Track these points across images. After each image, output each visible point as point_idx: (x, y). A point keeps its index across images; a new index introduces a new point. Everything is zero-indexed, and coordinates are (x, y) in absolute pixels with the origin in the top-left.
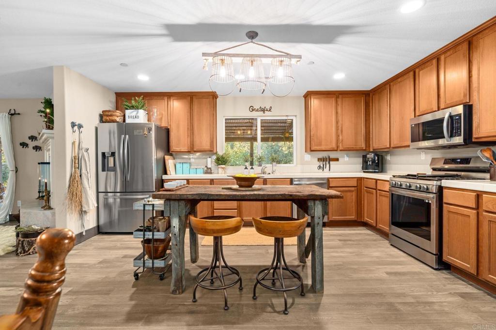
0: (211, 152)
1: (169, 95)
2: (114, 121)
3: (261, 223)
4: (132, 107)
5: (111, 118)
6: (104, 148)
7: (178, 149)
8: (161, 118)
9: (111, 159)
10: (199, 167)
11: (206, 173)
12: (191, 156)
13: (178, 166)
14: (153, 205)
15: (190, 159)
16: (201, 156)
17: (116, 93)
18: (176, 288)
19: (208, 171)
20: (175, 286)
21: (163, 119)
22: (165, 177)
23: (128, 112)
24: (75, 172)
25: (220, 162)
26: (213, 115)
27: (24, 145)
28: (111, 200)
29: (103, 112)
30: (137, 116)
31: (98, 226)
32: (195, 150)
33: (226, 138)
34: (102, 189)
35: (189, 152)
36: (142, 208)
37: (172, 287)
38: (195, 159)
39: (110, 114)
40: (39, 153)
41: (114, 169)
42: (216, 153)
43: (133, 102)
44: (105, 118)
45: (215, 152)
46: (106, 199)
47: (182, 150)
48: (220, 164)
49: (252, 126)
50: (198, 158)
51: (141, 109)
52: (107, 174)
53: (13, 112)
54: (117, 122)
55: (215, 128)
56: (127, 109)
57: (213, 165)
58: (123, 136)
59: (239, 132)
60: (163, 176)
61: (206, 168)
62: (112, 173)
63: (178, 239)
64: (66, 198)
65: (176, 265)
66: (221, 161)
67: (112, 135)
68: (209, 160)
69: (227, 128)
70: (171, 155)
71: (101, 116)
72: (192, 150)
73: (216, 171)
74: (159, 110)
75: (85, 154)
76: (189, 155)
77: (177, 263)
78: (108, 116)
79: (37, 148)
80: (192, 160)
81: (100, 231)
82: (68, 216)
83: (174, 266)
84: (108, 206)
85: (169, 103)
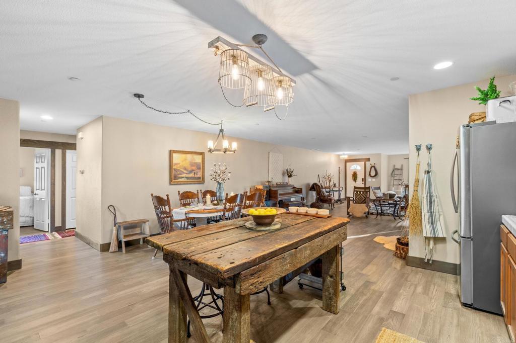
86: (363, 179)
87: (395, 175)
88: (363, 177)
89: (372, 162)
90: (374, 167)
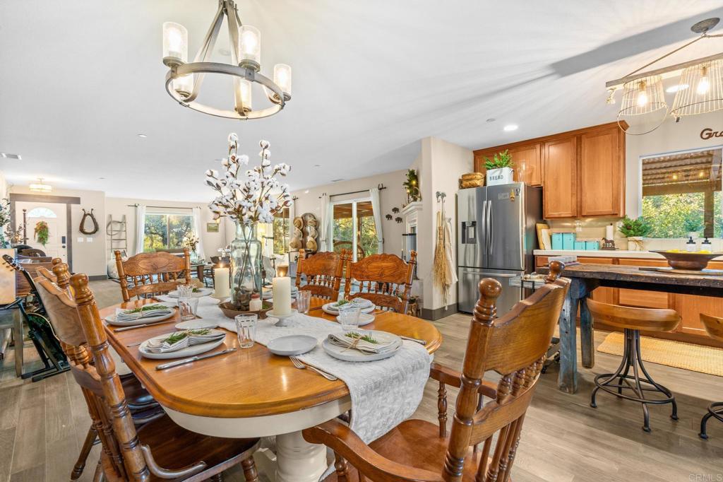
0: (614, 217)
1: (542, 141)
2: (473, 186)
3: (718, 322)
4: (495, 166)
5: (470, 182)
6: (464, 217)
7: (556, 214)
8: (532, 174)
9: (472, 230)
10: (590, 239)
11: (604, 248)
12: (577, 223)
13: (555, 237)
14: (533, 282)
15: (575, 227)
16: (594, 223)
17: (474, 152)
18: (565, 384)
19: (608, 245)
20: (564, 381)
21: (534, 175)
22: (536, 252)
23: (490, 173)
24: (440, 243)
25: (632, 231)
26: (619, 157)
27: (389, 217)
28: (470, 277)
29: (463, 176)
30: (500, 176)
31: (458, 304)
32: (584, 214)
33: (644, 188)
34: (461, 263)
35: (574, 218)
36: (520, 285)
37: (560, 382)
38: (582, 227)
39: (470, 177)
40: (400, 224)
41: (473, 241)
42: (624, 217)
43: (496, 159)
44: (465, 183)
45: (621, 215)
46: (465, 275)
47: (563, 216)
48: (631, 236)
49: (710, 163)
50: (590, 226)
51: (505, 166)
52: (466, 247)
53: (381, 187)
54: (478, 186)
55: (622, 179)
56: (489, 169)
57: (617, 237)
58: (485, 202)
59: (675, 177)
60: (534, 251)
61: (603, 242)
62: (472, 245)
63: (569, 325)
64: (433, 269)
65: (565, 357)
66: (634, 230)
67: (471, 201)
68: (610, 229)
69: (646, 172)
70: (545, 222)
71: (461, 181)
72: (579, 215)
73: (624, 246)
74: (527, 163)
75: (448, 224)
76: (573, 222)
77: (567, 355)
78: (468, 180)
79: (399, 220)
80: (579, 230)
81: (460, 310)
82: (434, 288)
83: (563, 357)
84: (467, 283)
85: (543, 151)
86: (64, 238)
87: (114, 233)
88: (65, 235)
89: (86, 205)
90: (91, 215)
